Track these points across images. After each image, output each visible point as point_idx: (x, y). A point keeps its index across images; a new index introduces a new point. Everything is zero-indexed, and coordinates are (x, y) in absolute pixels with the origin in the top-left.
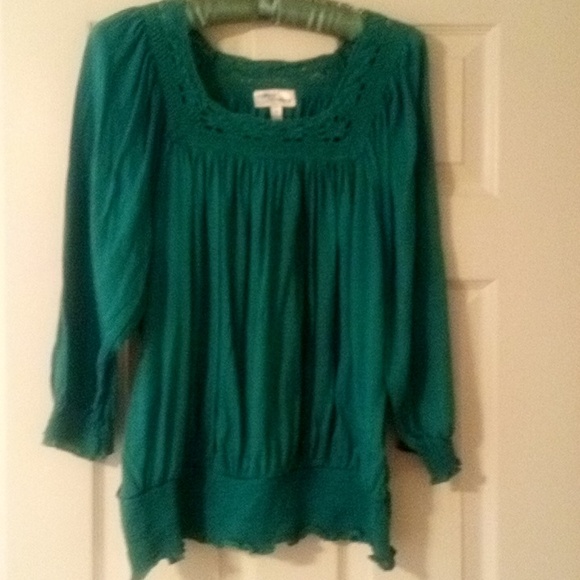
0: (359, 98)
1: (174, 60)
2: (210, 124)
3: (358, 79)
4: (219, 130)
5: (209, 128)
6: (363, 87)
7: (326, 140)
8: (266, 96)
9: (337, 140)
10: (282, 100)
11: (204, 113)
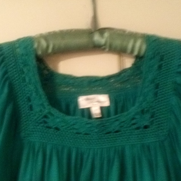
0: (156, 94)
1: (24, 80)
2: (51, 124)
3: (152, 81)
4: (57, 129)
5: (49, 128)
6: (157, 86)
7: (138, 128)
8: (88, 99)
9: (146, 127)
10: (99, 102)
11: (45, 117)
